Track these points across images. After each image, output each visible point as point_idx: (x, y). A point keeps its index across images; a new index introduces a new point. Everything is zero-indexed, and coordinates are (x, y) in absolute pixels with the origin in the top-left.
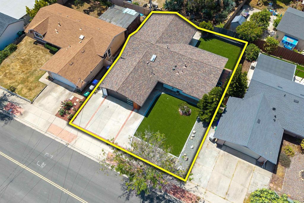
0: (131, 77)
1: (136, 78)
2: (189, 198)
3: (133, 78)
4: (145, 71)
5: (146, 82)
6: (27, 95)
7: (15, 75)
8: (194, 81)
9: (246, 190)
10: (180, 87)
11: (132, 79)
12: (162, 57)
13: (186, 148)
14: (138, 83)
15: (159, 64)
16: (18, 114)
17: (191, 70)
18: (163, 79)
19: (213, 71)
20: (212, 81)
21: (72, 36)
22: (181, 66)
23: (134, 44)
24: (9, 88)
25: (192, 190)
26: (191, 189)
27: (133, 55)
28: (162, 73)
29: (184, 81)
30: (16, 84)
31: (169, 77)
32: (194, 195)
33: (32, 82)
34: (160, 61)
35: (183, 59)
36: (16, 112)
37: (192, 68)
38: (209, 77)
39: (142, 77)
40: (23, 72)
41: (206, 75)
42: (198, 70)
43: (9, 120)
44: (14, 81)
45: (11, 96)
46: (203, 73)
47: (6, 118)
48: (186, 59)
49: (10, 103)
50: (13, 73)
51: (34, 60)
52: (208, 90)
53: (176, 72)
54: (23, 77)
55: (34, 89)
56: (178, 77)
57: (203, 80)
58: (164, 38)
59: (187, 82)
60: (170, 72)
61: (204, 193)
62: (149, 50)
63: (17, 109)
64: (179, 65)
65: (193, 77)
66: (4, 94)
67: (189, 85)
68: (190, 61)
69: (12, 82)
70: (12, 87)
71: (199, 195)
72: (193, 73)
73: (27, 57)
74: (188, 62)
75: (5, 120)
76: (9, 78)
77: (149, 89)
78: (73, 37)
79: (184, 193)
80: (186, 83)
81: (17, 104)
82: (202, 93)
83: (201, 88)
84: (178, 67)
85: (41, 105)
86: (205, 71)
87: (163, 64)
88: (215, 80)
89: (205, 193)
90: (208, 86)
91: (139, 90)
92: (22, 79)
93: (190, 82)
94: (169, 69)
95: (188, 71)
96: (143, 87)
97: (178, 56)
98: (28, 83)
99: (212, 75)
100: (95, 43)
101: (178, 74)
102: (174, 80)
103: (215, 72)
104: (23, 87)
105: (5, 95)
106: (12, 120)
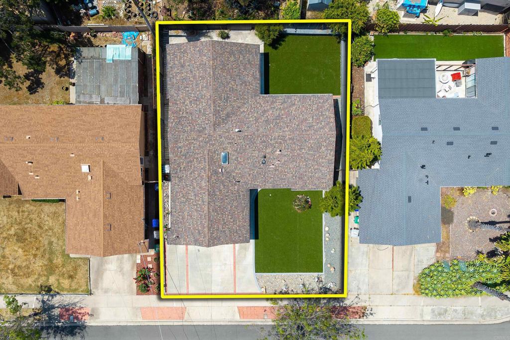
0: (213, 210)
1: (220, 207)
2: (354, 313)
3: (215, 210)
4: (224, 186)
5: (235, 204)
6: (74, 286)
7: (28, 268)
8: (300, 168)
9: (412, 273)
10: (286, 184)
11: (216, 214)
12: (236, 151)
13: (326, 255)
14: (227, 213)
15: (238, 163)
16: (86, 317)
17: (289, 153)
18: (256, 183)
19: (322, 142)
20: (326, 157)
21: (67, 172)
22: (273, 152)
23: (180, 147)
24: (39, 290)
25: (354, 302)
26: (352, 302)
27: (191, 166)
28: (249, 175)
29: (286, 174)
30: (44, 278)
31: (262, 176)
32: (359, 307)
33: (63, 266)
34: (238, 158)
35: (269, 141)
36: (82, 316)
37: (289, 150)
38: (320, 153)
39: (227, 199)
40: (35, 256)
41: (314, 151)
42: (300, 149)
43: (82, 330)
44: (36, 276)
45: (53, 298)
46: (309, 150)
47: (76, 331)
48: (275, 139)
49: (61, 308)
50: (23, 266)
51: (33, 227)
52: (326, 172)
53: (269, 165)
54: (43, 263)
55: (76, 274)
56: (276, 171)
57: (314, 160)
58: (221, 111)
59: (292, 173)
60: (260, 168)
61: (368, 300)
62: (210, 147)
63: (79, 311)
64: (268, 153)
65: (296, 162)
66: (41, 300)
67: (296, 176)
68: (281, 139)
69: (33, 279)
70: (41, 286)
71: (363, 304)
72: (294, 156)
73: (16, 228)
74: (281, 143)
75: (77, 334)
76: (24, 274)
77: (244, 209)
78: (71, 173)
79: (347, 310)
80: (291, 175)
81: (72, 304)
82: (319, 180)
83: (315, 173)
84: (268, 156)
85: (106, 291)
86: (310, 146)
87: (244, 161)
88: (330, 155)
89: (370, 298)
90: (323, 166)
91: (234, 221)
92: (44, 268)
93: (296, 171)
94: (257, 165)
95: (285, 156)
96: (236, 212)
97: (261, 139)
98: (60, 269)
99: (323, 149)
100: (115, 168)
101: (274, 167)
102: (271, 178)
103: (326, 143)
104: (58, 278)
105: (43, 302)
106: (87, 328)
